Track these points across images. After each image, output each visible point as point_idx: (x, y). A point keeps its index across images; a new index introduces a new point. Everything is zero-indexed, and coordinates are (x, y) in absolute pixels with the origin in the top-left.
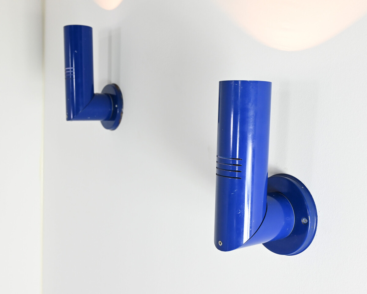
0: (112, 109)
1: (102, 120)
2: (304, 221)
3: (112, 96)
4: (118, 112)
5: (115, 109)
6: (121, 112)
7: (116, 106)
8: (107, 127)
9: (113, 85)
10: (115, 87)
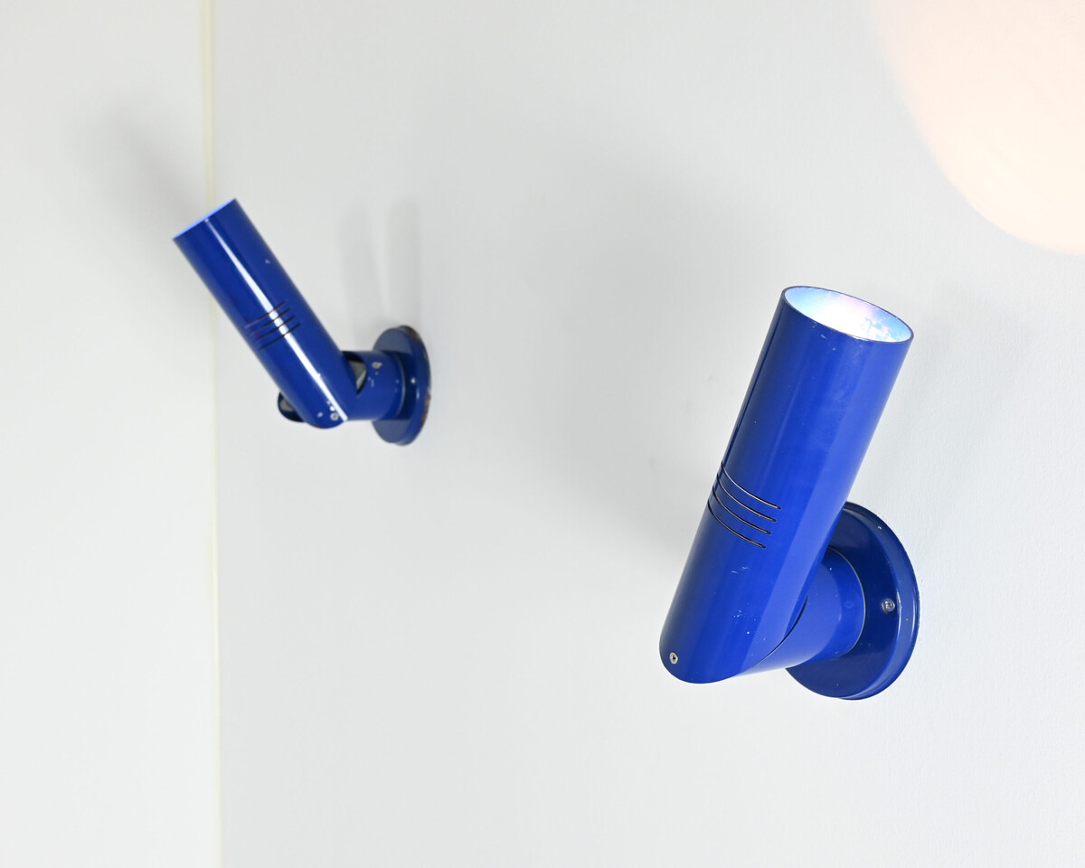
0: (404, 390)
1: (375, 419)
2: (887, 605)
3: (402, 356)
4: (418, 395)
5: (411, 390)
6: (426, 396)
7: (413, 381)
8: (388, 436)
9: (402, 329)
10: (409, 335)
